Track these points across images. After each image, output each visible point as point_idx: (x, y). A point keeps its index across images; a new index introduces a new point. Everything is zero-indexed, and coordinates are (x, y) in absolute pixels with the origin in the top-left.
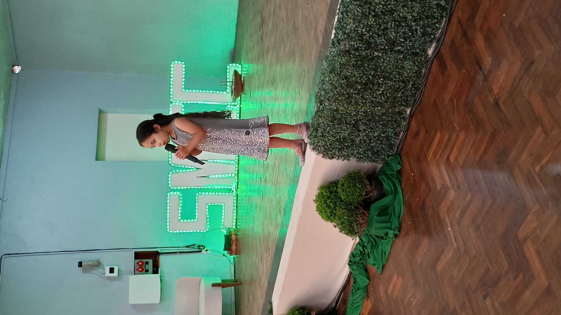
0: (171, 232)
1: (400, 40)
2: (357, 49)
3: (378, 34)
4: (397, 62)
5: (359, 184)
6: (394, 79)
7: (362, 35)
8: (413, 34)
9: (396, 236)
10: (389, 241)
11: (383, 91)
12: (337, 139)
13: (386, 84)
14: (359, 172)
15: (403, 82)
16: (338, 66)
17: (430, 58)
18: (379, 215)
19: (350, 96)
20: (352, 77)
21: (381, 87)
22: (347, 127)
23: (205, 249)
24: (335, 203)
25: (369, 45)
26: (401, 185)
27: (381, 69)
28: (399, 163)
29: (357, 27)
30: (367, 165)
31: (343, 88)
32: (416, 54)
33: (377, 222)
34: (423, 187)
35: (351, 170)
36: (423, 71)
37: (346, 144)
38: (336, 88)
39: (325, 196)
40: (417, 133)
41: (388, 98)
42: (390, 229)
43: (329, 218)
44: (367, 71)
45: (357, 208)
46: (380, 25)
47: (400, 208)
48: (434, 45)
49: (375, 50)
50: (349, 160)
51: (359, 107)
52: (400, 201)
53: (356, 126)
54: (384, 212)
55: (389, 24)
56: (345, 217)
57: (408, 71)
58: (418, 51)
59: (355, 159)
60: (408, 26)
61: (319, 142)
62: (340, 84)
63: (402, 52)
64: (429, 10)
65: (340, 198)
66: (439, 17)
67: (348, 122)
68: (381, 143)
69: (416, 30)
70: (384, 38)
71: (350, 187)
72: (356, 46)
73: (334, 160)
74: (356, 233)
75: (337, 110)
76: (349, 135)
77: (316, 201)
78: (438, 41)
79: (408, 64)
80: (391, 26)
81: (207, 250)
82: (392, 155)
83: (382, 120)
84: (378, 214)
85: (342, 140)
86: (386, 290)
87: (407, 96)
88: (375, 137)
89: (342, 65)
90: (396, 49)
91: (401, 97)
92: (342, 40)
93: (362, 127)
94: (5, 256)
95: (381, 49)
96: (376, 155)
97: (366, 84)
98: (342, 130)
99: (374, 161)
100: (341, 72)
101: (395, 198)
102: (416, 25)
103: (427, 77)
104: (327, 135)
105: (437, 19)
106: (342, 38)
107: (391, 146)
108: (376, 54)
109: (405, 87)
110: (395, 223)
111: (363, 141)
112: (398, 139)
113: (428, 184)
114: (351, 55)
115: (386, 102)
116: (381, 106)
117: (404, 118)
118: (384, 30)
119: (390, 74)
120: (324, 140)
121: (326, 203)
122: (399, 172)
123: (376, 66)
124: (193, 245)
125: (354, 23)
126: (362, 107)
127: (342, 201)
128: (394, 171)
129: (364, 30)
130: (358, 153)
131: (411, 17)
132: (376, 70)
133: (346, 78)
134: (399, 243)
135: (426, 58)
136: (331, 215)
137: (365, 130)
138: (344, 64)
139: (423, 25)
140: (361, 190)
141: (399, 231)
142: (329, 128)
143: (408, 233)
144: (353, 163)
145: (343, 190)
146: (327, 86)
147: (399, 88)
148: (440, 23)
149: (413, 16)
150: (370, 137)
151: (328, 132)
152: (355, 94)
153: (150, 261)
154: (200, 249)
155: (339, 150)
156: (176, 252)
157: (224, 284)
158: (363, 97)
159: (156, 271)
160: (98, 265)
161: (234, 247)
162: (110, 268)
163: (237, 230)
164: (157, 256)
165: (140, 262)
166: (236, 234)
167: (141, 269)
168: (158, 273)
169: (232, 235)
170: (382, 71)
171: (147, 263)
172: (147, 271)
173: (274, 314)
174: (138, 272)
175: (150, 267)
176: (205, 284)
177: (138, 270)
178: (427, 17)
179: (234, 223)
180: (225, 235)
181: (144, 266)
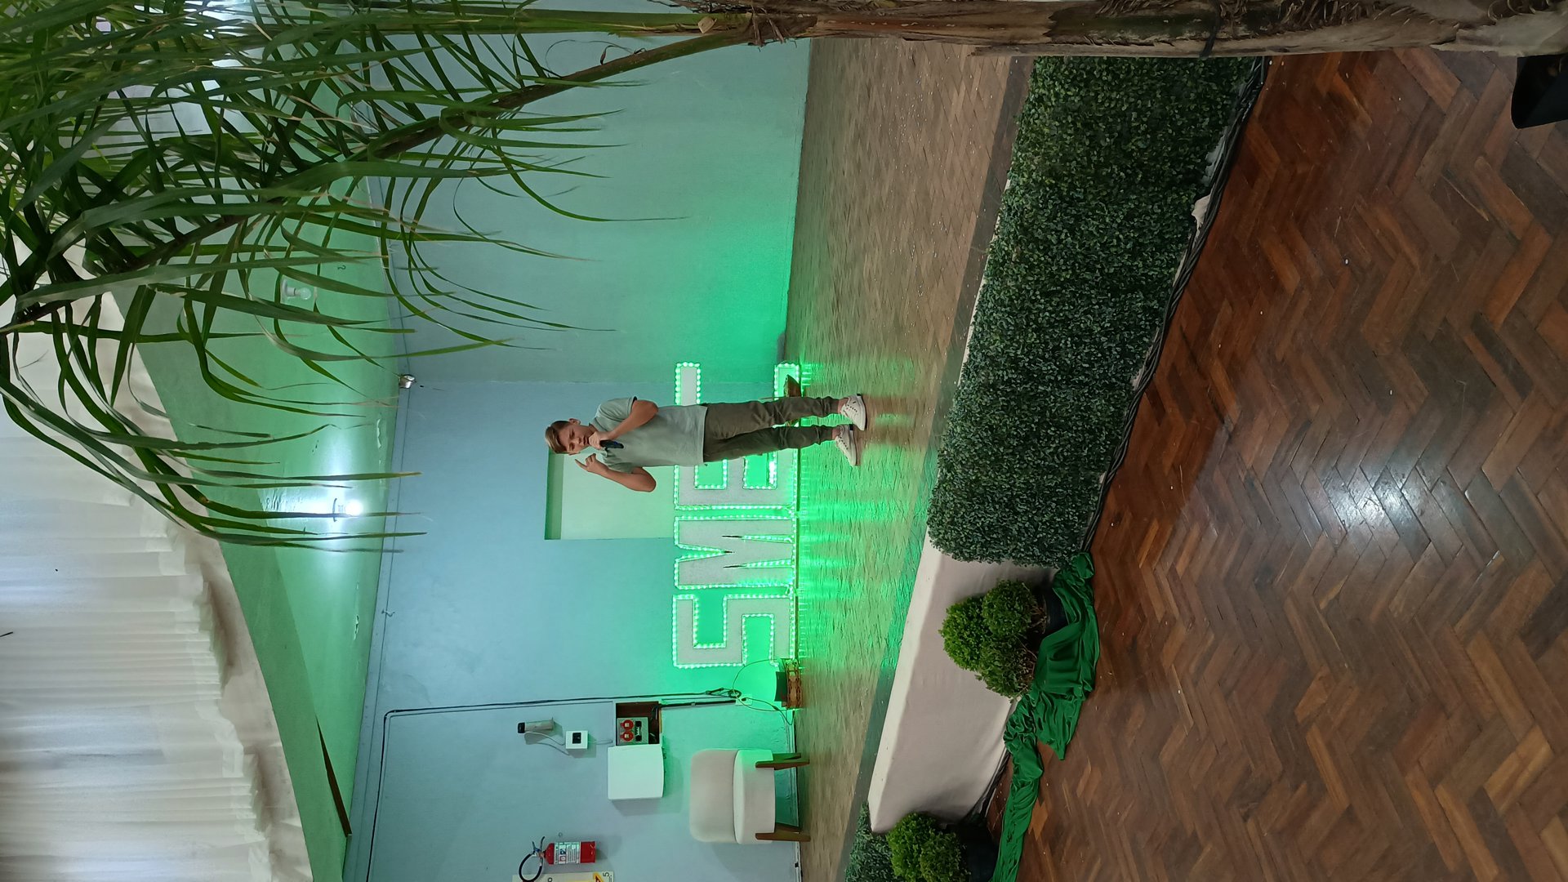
0: (680, 667)
1: (1081, 366)
2: (1009, 382)
3: (1043, 358)
4: (1079, 400)
5: (1020, 606)
6: (1074, 428)
7: (1015, 361)
8: (1104, 355)
9: (1087, 694)
10: (1076, 703)
11: (1056, 448)
12: (978, 528)
13: (1060, 436)
14: (1019, 583)
15: (1091, 431)
16: (975, 409)
17: (1137, 392)
18: (1056, 658)
19: (999, 459)
20: (1001, 428)
21: (1053, 442)
22: (995, 508)
23: (741, 698)
24: (978, 637)
25: (1028, 375)
26: (1093, 606)
27: (1050, 412)
28: (1089, 567)
29: (1006, 347)
31: (986, 445)
32: (1111, 387)
33: (1053, 670)
34: (1132, 612)
35: (1004, 578)
36: (1125, 413)
37: (995, 536)
38: (974, 445)
39: (959, 624)
40: (1118, 518)
41: (1065, 458)
42: (1077, 682)
43: (967, 662)
44: (1026, 416)
45: (1017, 646)
46: (1047, 344)
47: (1093, 645)
48: (1141, 372)
49: (1040, 383)
50: (999, 562)
51: (1015, 476)
52: (1092, 633)
53: (1011, 505)
54: (1064, 652)
55: (1063, 341)
56: (996, 663)
57: (1099, 414)
58: (1114, 380)
59: (1012, 560)
60: (1095, 343)
61: (946, 533)
62: (981, 438)
63: (1087, 384)
65: (987, 628)
66: (1148, 327)
67: (996, 499)
68: (1056, 533)
69: (1110, 349)
70: (1055, 364)
71: (1003, 610)
72: (1006, 378)
73: (975, 563)
74: (1016, 691)
75: (977, 480)
76: (998, 521)
77: (945, 633)
78: (1148, 365)
79: (1098, 403)
80: (1066, 344)
81: (744, 700)
82: (1077, 553)
83: (1058, 494)
84: (1054, 656)
85: (986, 529)
86: (1073, 791)
87: (1099, 455)
88: (1044, 524)
89: (984, 408)
90: (1076, 379)
91: (1088, 456)
92: (983, 368)
93: (1022, 508)
94: (392, 714)
95: (1050, 380)
96: (1047, 553)
97: (1026, 438)
98: (986, 512)
99: (1045, 563)
100: (981, 419)
101: (1083, 628)
102: (1109, 341)
103: (1133, 423)
104: (960, 520)
105: (1145, 330)
106: (983, 364)
107: (1075, 539)
108: (1042, 388)
109: (1094, 440)
110: (1085, 672)
111: (1023, 531)
112: (1085, 525)
113: (1140, 610)
114: (999, 392)
115: (1062, 465)
116: (1053, 473)
117: (1095, 490)
118: (1053, 350)
119: (1068, 419)
120: (955, 530)
121: (962, 637)
122: (1090, 582)
123: (1041, 408)
124: (720, 690)
125: (1002, 342)
126: (1021, 475)
127: (989, 633)
128: (1082, 581)
129: (1019, 352)
130: (1015, 549)
131: (1099, 329)
132: (1042, 414)
133: (991, 428)
134: (1093, 705)
135: (1128, 392)
136: (972, 659)
137: (1026, 512)
138: (986, 407)
139: (1122, 340)
140: (1023, 616)
141: (1093, 686)
142: (964, 510)
143: (1108, 691)
144: (1006, 568)
145: (991, 616)
146: (958, 440)
147: (1084, 441)
148: (1152, 336)
149: (1102, 328)
150: (1036, 524)
151: (963, 517)
152: (1007, 454)
153: (645, 721)
154: (732, 697)
155: (982, 546)
156: (689, 704)
157: (777, 764)
158: (1021, 459)
159: (654, 739)
160: (552, 728)
161: (793, 695)
162: (574, 734)
163: (798, 662)
164: (654, 711)
165: (626, 722)
166: (796, 671)
167: (629, 736)
168: (658, 742)
169: (789, 671)
170: (1053, 416)
171: (639, 724)
172: (639, 738)
173: (873, 827)
174: (622, 740)
175: (644, 731)
176: (744, 761)
177: (623, 736)
178: (1128, 328)
179: (793, 650)
180: (777, 673)
181: (633, 729)
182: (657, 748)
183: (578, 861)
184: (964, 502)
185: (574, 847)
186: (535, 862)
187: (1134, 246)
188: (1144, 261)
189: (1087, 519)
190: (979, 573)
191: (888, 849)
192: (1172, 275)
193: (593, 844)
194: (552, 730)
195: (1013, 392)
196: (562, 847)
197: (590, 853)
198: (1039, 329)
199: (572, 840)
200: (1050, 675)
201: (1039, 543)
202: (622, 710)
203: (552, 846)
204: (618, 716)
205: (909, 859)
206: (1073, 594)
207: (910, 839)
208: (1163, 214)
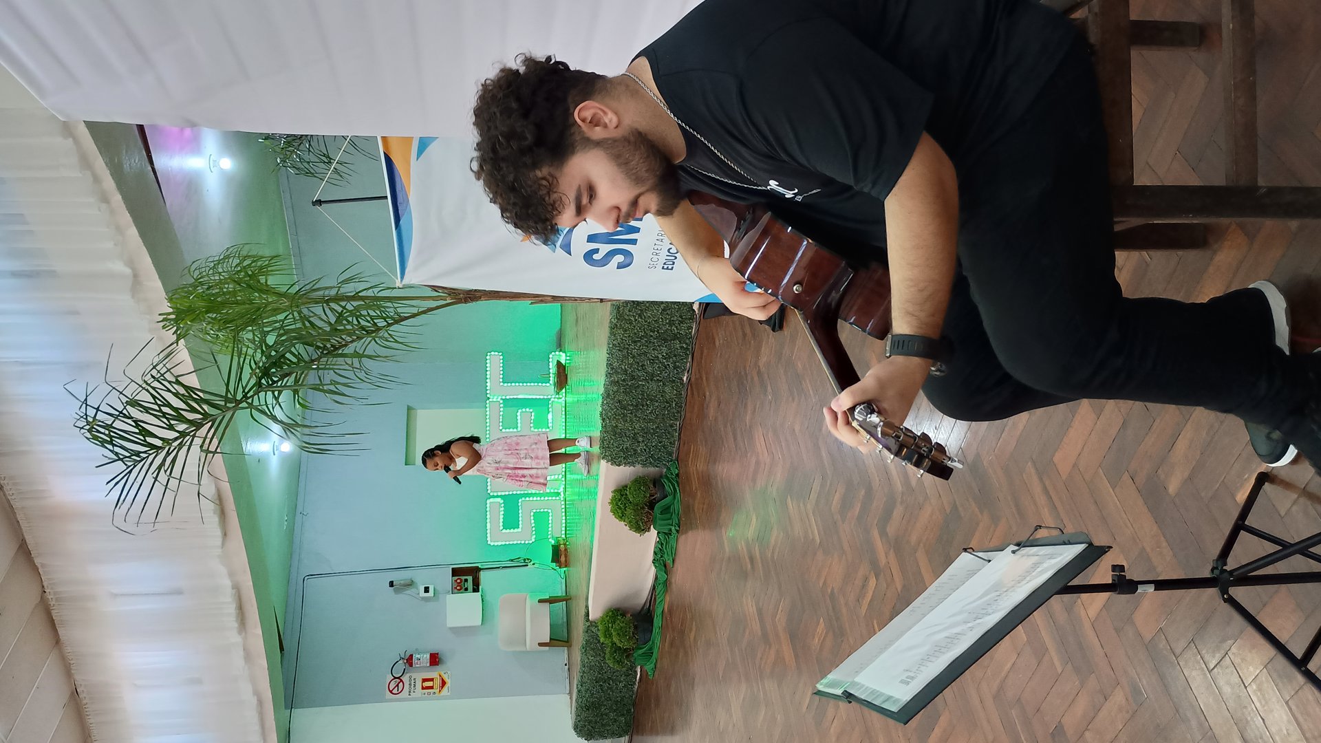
0: (492, 544)
1: (657, 373)
2: (624, 381)
3: (638, 369)
4: (659, 388)
5: (644, 488)
6: (659, 401)
7: (625, 371)
8: (666, 367)
9: (678, 531)
10: (674, 538)
11: (652, 410)
12: (621, 449)
13: (653, 404)
14: (644, 477)
15: (667, 402)
16: (611, 393)
17: (686, 384)
19: (625, 416)
20: (624, 401)
21: (650, 408)
22: (627, 440)
23: (532, 563)
24: (625, 504)
25: (633, 378)
26: (679, 487)
28: (677, 468)
29: (620, 365)
30: (652, 470)
31: (618, 409)
32: (673, 381)
33: (661, 519)
35: (637, 475)
36: (682, 393)
37: (629, 453)
38: (613, 410)
39: (617, 499)
41: (657, 415)
42: (673, 525)
43: (621, 518)
44: (635, 395)
45: (643, 508)
46: (639, 363)
47: (677, 506)
48: (686, 374)
49: (639, 381)
50: (634, 466)
51: (634, 423)
52: (678, 500)
53: (635, 438)
54: (666, 510)
56: (632, 517)
57: (670, 394)
59: (640, 465)
60: (661, 363)
61: (606, 452)
62: (616, 406)
63: (661, 380)
64: (675, 350)
65: (629, 500)
67: (627, 435)
68: (660, 451)
69: (668, 365)
70: (644, 372)
71: (635, 490)
72: (623, 378)
73: (622, 467)
74: (643, 530)
75: (617, 426)
76: (630, 446)
77: (611, 503)
78: (688, 372)
79: (667, 389)
80: (647, 363)
81: (534, 564)
82: (671, 461)
83: (657, 432)
84: (661, 512)
85: (625, 450)
87: (674, 413)
88: (653, 447)
89: (615, 392)
90: (655, 378)
91: (668, 414)
92: (612, 374)
93: (640, 439)
94: (308, 577)
95: (643, 380)
96: (657, 462)
97: (637, 406)
98: (623, 442)
99: (656, 467)
100: (615, 397)
101: (674, 498)
102: (667, 362)
103: (687, 398)
105: (683, 356)
106: (612, 372)
107: (670, 454)
108: (640, 383)
109: (670, 406)
110: (675, 521)
111: (643, 451)
112: (674, 447)
114: (620, 385)
115: (656, 418)
116: (653, 422)
117: (676, 430)
118: (642, 366)
119: (656, 396)
120: (610, 451)
121: (618, 505)
122: (677, 475)
123: (642, 392)
124: (519, 558)
125: (618, 363)
126: (637, 423)
127: (631, 503)
128: (674, 475)
129: (626, 367)
130: (640, 460)
131: (661, 356)
132: (642, 394)
133: (620, 402)
134: (681, 538)
135: (682, 383)
136: (623, 516)
137: (643, 441)
139: (673, 361)
140: (646, 493)
141: (679, 527)
142: (613, 441)
143: (686, 529)
144: (638, 469)
145: (630, 493)
146: (607, 408)
147: (665, 407)
148: (687, 358)
149: (663, 356)
150: (649, 447)
151: (612, 444)
152: (629, 414)
153: (470, 578)
154: (525, 563)
155: (624, 458)
156: (499, 568)
157: (551, 601)
158: (636, 415)
159: (476, 590)
160: (410, 584)
161: (563, 559)
162: (425, 588)
163: (566, 539)
164: (476, 572)
165: (458, 579)
166: (565, 544)
167: (459, 588)
168: (478, 592)
169: (560, 545)
170: (648, 395)
171: (466, 580)
172: (466, 589)
173: (590, 618)
174: (456, 591)
175: (470, 585)
176: (531, 601)
177: (456, 588)
178: (675, 356)
179: (563, 532)
180: (552, 546)
181: (462, 583)
182: (480, 593)
183: (428, 665)
184: (612, 437)
185: (425, 656)
186: (401, 665)
187: (670, 321)
188: (676, 327)
189: (674, 444)
190: (624, 473)
191: (598, 630)
192: (690, 333)
193: (437, 654)
194: (411, 585)
195: (628, 385)
196: (419, 656)
197: (435, 660)
198: (634, 357)
199: (425, 653)
200: (659, 522)
201: (652, 456)
202: (456, 572)
203: (411, 656)
204: (453, 576)
205: (608, 634)
206: (670, 482)
207: (608, 621)
208: (680, 308)
